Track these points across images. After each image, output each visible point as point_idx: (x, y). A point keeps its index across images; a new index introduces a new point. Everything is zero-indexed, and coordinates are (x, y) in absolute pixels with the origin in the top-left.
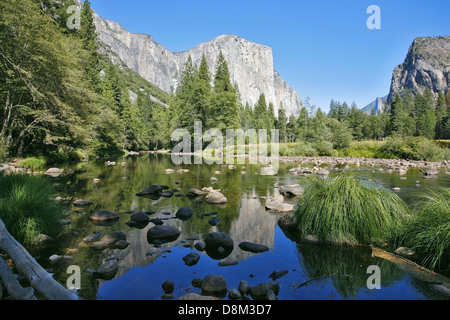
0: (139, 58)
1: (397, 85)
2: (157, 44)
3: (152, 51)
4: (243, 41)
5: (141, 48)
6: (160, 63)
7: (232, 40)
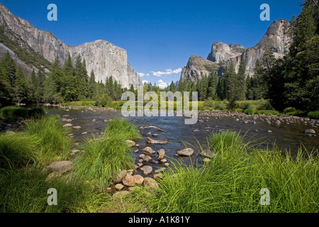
0: (44, 46)
1: (183, 76)
2: (57, 39)
3: (53, 43)
4: (111, 44)
5: (46, 40)
6: (59, 51)
7: (105, 43)
